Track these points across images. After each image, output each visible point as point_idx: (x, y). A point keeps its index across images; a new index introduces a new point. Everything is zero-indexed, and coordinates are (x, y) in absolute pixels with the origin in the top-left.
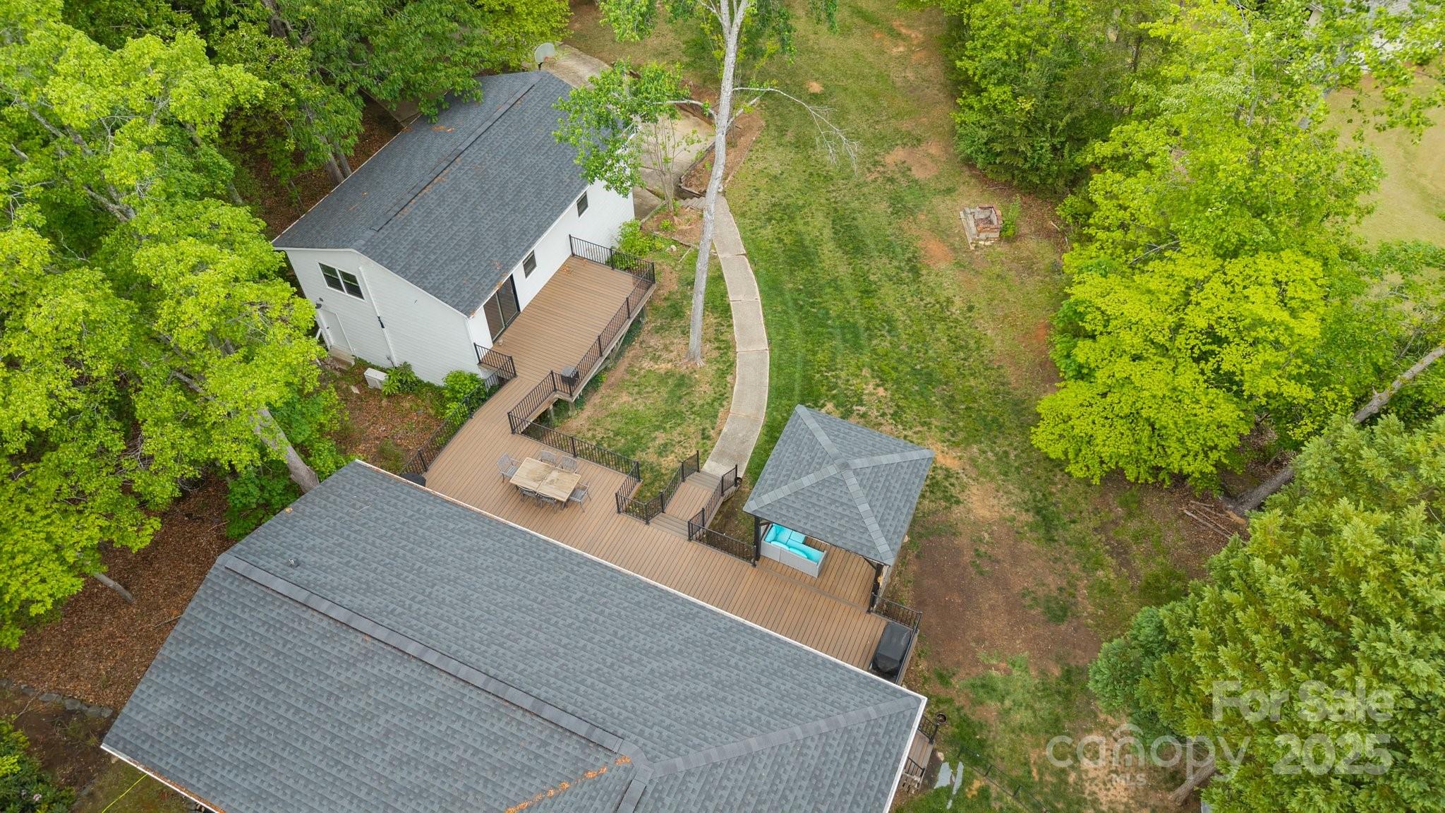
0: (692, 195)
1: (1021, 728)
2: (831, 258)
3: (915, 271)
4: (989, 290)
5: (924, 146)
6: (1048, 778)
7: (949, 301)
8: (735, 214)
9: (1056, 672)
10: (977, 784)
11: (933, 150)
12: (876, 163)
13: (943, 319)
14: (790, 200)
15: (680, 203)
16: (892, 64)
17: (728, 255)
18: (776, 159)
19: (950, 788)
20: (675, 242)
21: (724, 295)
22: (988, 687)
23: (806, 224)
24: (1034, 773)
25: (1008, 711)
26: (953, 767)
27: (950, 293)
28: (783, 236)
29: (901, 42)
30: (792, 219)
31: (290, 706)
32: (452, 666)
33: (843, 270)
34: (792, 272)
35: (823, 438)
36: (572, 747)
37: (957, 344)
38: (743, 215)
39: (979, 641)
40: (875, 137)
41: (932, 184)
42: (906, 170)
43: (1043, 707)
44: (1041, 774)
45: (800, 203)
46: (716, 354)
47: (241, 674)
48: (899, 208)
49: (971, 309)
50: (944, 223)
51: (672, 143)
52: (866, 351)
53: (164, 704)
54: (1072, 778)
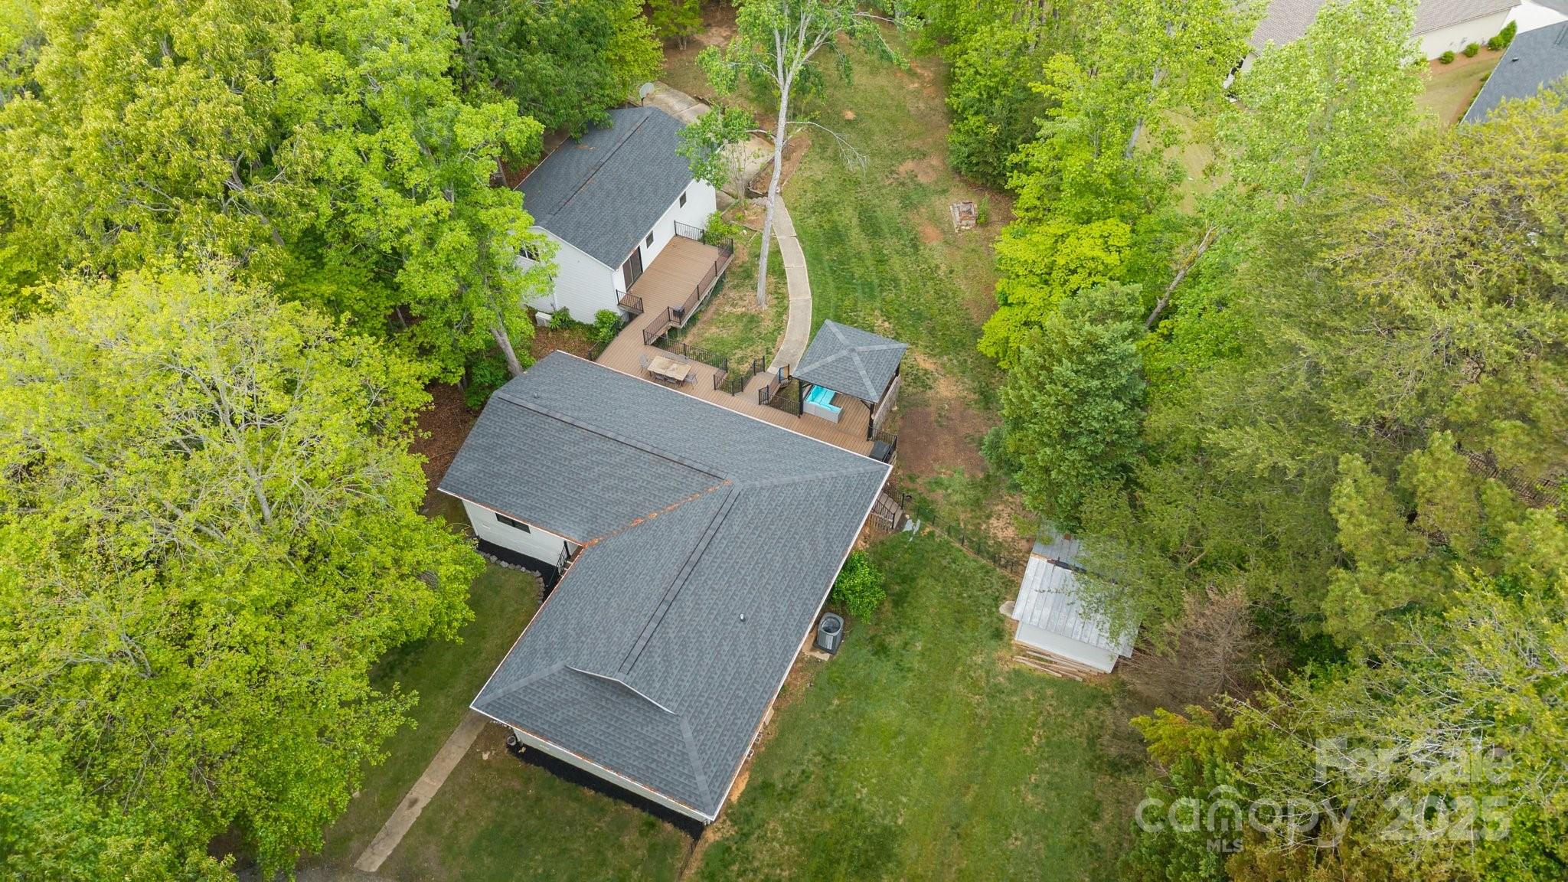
0: (757, 196)
1: (956, 503)
2: (856, 238)
3: (915, 247)
4: (966, 259)
5: (928, 159)
6: (969, 527)
7: (937, 267)
8: (789, 209)
9: (981, 475)
10: (927, 530)
11: (935, 162)
12: (892, 172)
13: (933, 279)
14: (828, 199)
15: (749, 201)
16: (908, 97)
17: (784, 237)
18: (819, 169)
19: (912, 531)
20: (746, 228)
21: (781, 263)
22: (939, 483)
23: (840, 215)
24: (962, 525)
25: (949, 495)
26: (915, 521)
27: (938, 261)
28: (823, 224)
29: (916, 80)
30: (830, 212)
31: (543, 465)
32: (633, 442)
33: (865, 247)
34: (829, 248)
35: (841, 337)
36: (700, 478)
37: (939, 295)
38: (795, 209)
39: (935, 460)
40: (892, 152)
41: (932, 187)
42: (913, 176)
43: (971, 494)
44: (965, 524)
45: (836, 200)
46: (775, 302)
47: (513, 451)
48: (907, 203)
49: (951, 272)
50: (938, 214)
51: (743, 157)
52: (879, 299)
53: (470, 467)
54: (984, 526)
